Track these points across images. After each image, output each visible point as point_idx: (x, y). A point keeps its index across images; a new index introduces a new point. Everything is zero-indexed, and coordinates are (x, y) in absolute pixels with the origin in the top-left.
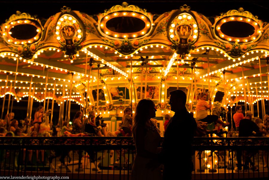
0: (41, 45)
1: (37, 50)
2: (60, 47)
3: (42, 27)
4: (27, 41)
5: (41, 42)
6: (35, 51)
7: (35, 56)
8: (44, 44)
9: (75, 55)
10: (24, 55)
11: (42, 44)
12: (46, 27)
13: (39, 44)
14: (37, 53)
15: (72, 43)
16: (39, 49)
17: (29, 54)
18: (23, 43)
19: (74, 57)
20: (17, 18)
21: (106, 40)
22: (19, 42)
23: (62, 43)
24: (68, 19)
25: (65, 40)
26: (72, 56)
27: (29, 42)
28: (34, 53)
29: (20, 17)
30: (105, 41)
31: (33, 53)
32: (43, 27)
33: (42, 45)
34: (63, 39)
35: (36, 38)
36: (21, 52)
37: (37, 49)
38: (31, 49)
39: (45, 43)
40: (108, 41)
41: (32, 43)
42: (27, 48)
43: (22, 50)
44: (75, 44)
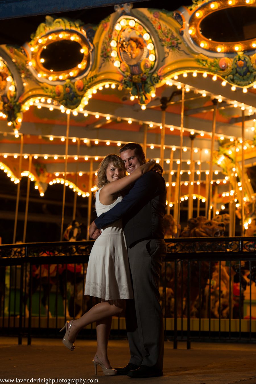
0: (91, 80)
1: (87, 90)
2: (122, 81)
3: (90, 44)
4: (68, 73)
5: (91, 72)
6: (83, 92)
7: (85, 101)
8: (96, 76)
9: (148, 95)
10: (66, 100)
11: (93, 77)
12: (96, 44)
13: (88, 78)
14: (86, 94)
15: (140, 72)
16: (89, 87)
17: (75, 99)
18: (61, 77)
19: (146, 98)
20: (48, 29)
21: (203, 60)
22: (56, 77)
23: (124, 72)
24: (128, 25)
25: (127, 66)
26: (144, 97)
27: (72, 74)
28: (82, 96)
29: (53, 28)
30: (201, 61)
31: (79, 96)
32: (92, 43)
33: (94, 79)
34: (124, 65)
35: (81, 66)
36: (62, 95)
37: (85, 88)
38: (76, 88)
39: (98, 74)
40: (206, 61)
41: (77, 77)
42: (70, 87)
43: (62, 92)
44: (145, 74)
